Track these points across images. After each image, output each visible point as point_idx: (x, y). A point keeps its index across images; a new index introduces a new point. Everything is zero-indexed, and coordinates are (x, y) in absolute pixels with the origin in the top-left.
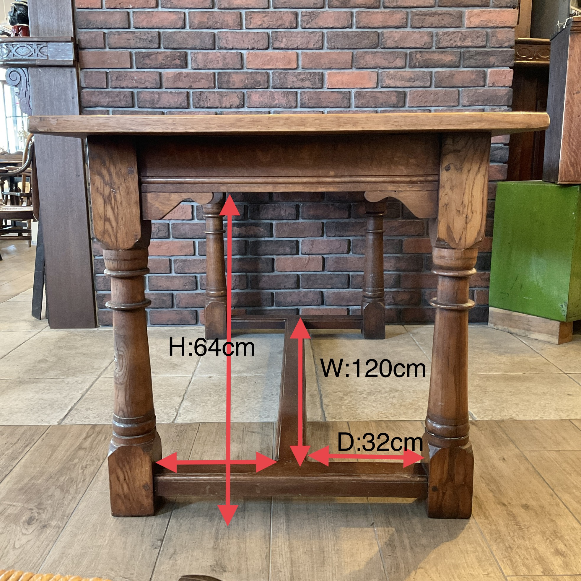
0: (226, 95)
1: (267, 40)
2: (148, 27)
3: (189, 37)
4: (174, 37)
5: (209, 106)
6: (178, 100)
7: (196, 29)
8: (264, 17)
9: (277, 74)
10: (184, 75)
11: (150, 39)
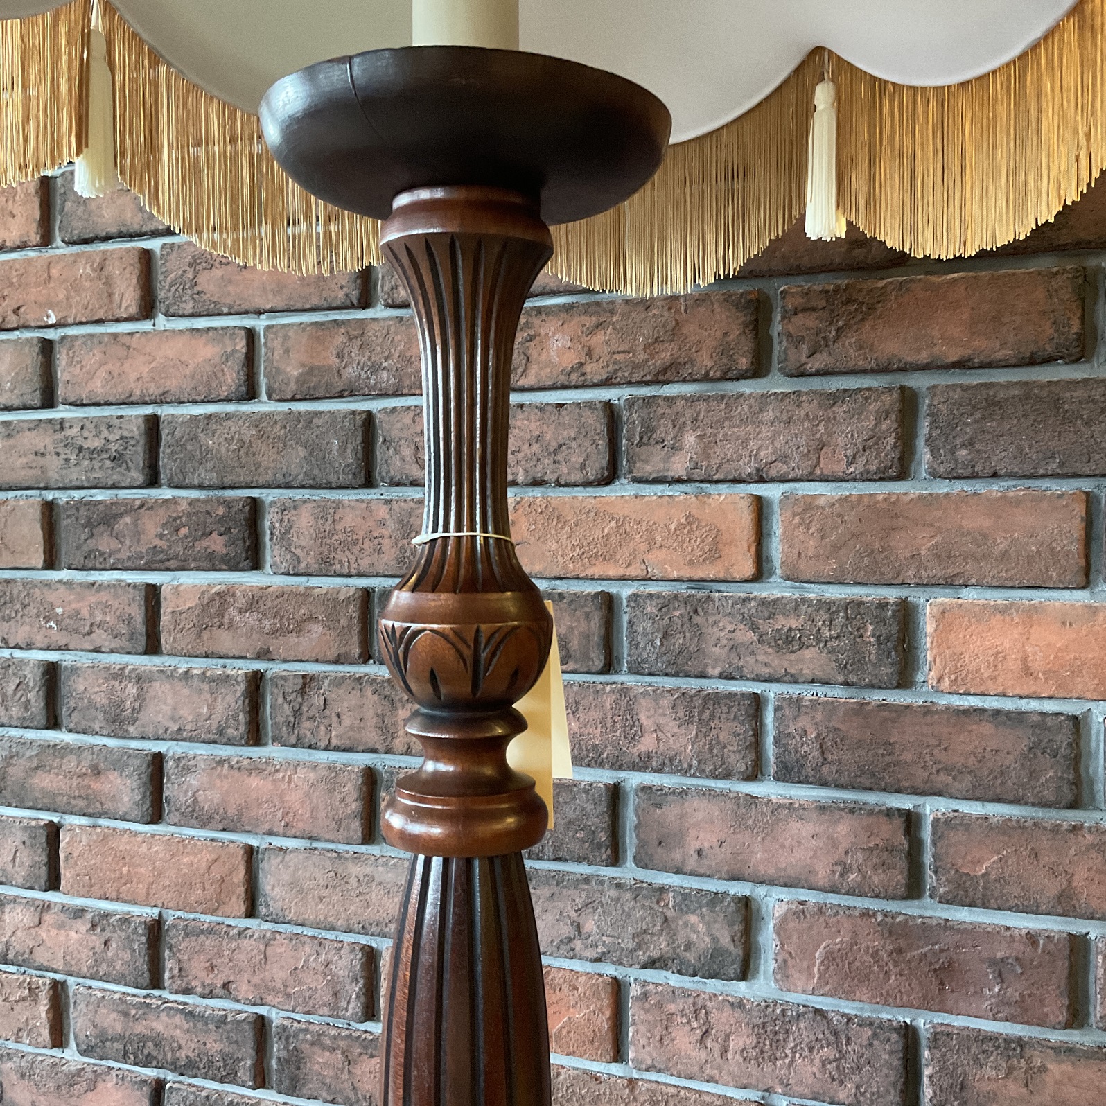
1: (603, 443)
2: (112, 399)
3: (261, 435)
4: (202, 436)
5: (334, 742)
6: (210, 708)
7: (293, 399)
8: (591, 332)
9: (651, 609)
10: (241, 601)
11: (113, 447)
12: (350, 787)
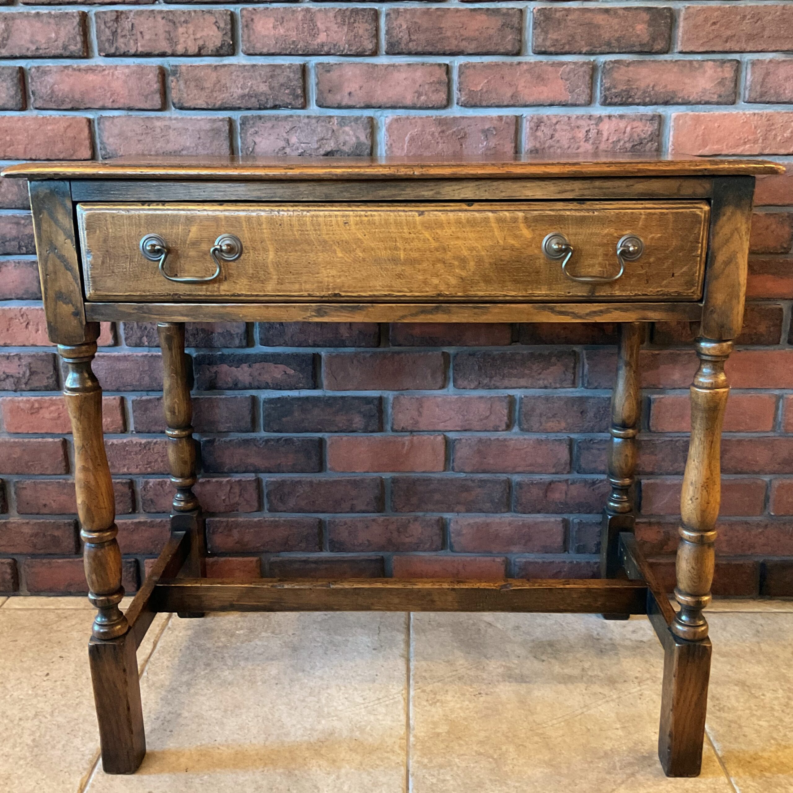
0: (186, 22)
5: (140, 49)
6: (57, 34)
12: (151, 76)
